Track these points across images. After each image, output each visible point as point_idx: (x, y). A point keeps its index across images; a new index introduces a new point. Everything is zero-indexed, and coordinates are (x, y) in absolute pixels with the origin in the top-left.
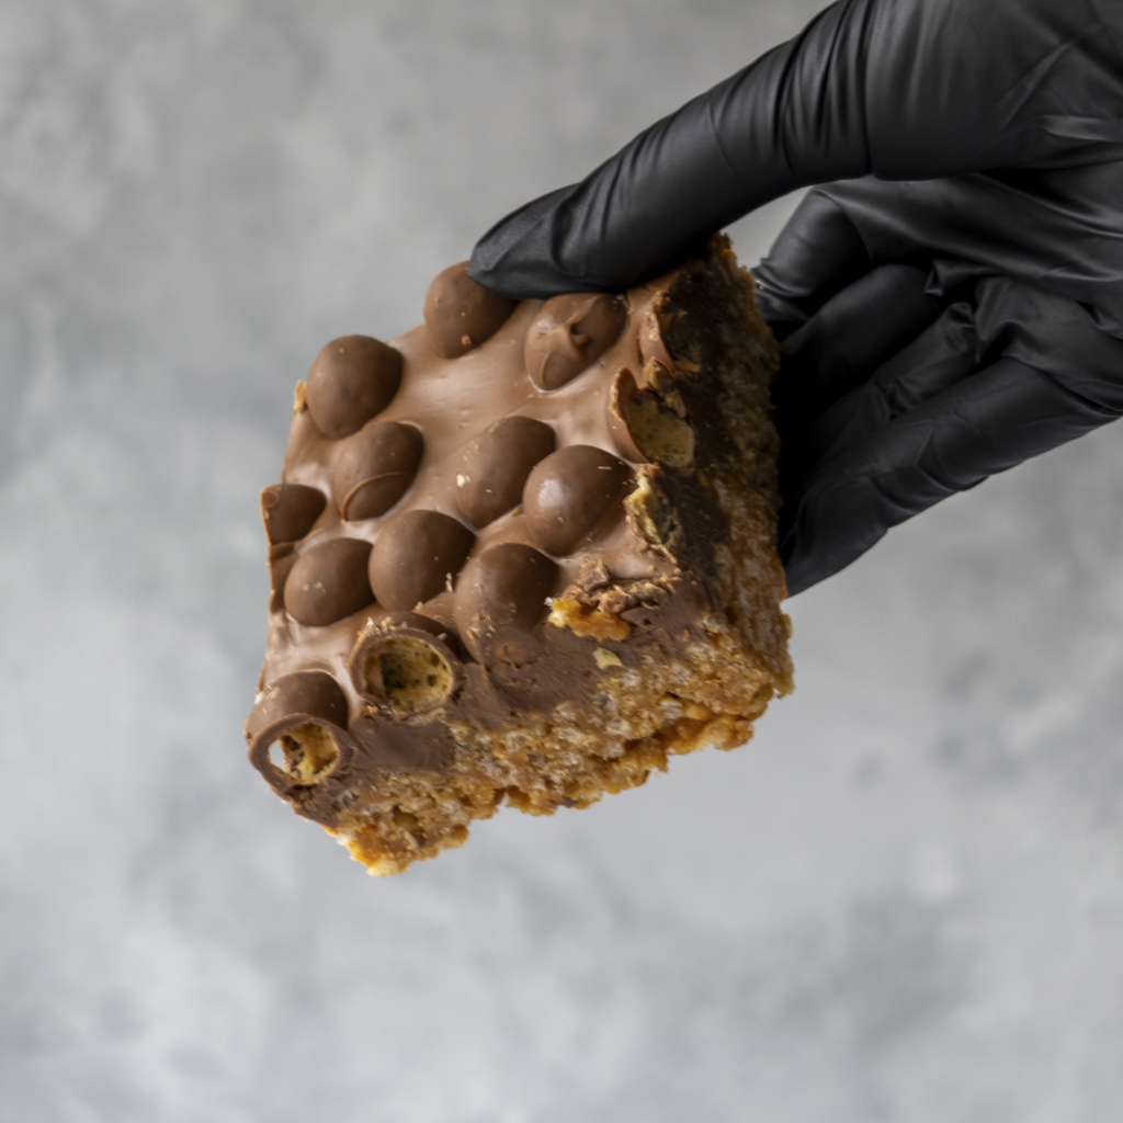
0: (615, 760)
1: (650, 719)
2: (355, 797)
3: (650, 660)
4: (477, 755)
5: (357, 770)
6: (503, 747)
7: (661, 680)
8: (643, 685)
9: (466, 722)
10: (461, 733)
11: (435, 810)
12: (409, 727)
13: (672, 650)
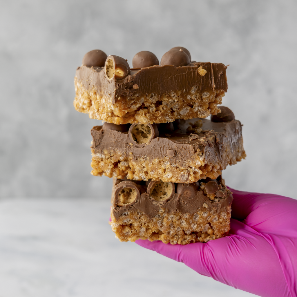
0: (186, 234)
1: (201, 227)
2: (128, 215)
3: (212, 212)
4: (160, 218)
5: (134, 207)
6: (167, 218)
7: (211, 218)
8: (207, 217)
9: (165, 209)
10: (161, 212)
11: (139, 229)
12: (152, 204)
13: (218, 211)
